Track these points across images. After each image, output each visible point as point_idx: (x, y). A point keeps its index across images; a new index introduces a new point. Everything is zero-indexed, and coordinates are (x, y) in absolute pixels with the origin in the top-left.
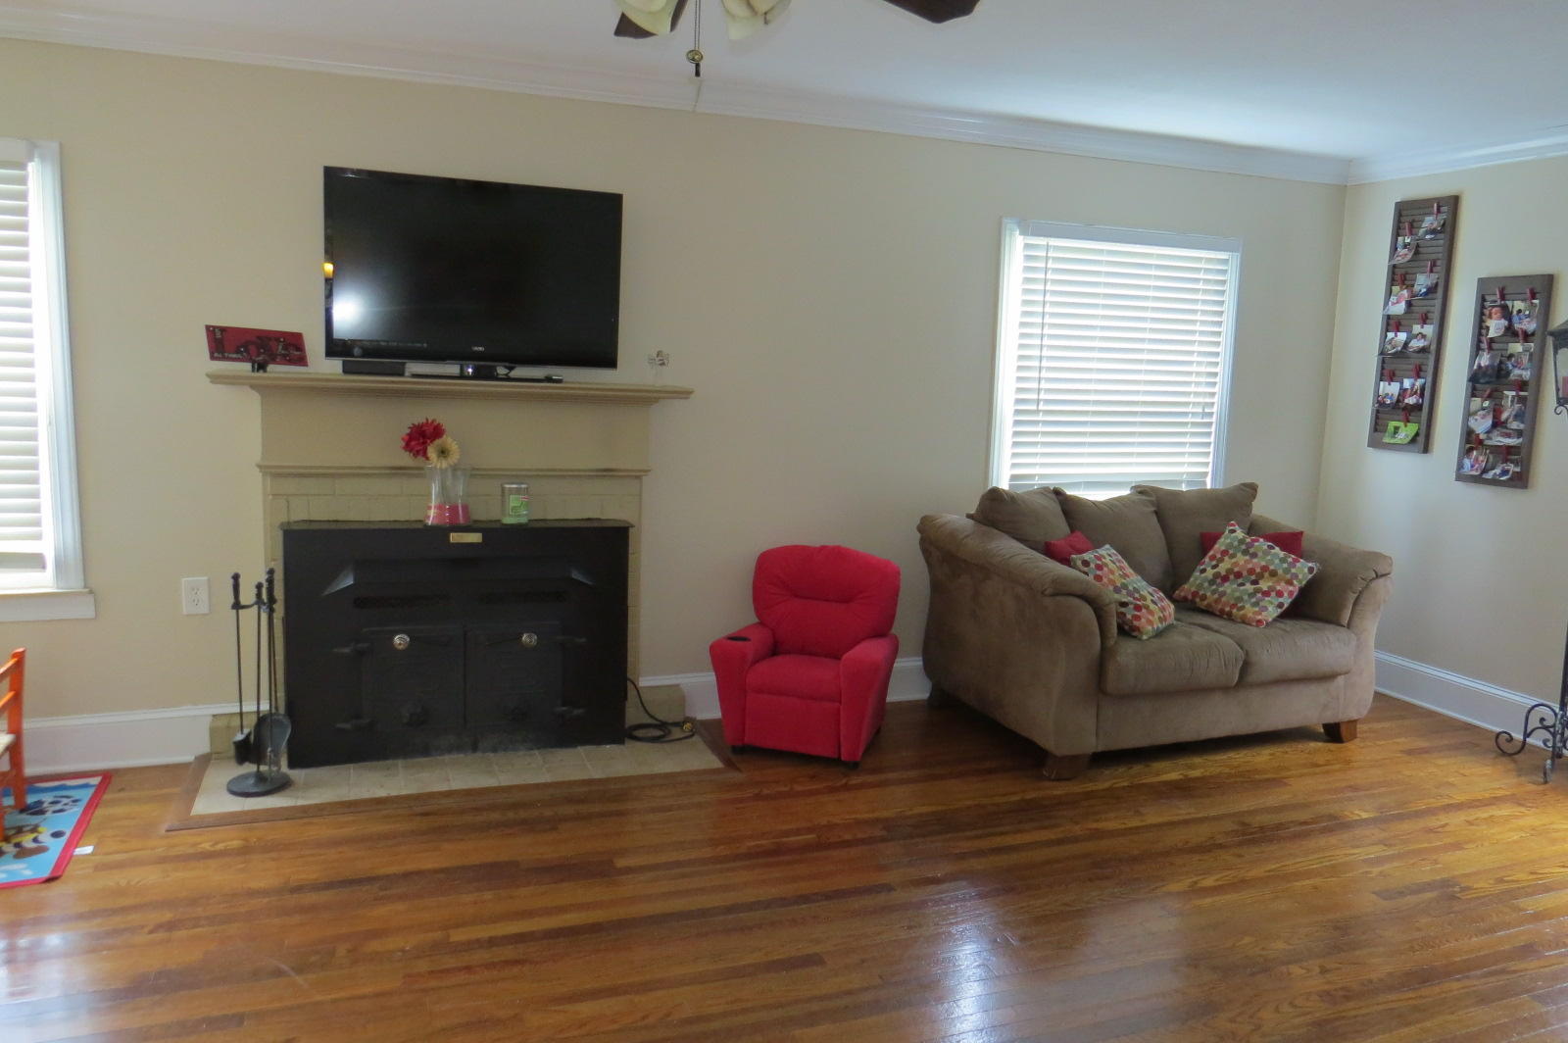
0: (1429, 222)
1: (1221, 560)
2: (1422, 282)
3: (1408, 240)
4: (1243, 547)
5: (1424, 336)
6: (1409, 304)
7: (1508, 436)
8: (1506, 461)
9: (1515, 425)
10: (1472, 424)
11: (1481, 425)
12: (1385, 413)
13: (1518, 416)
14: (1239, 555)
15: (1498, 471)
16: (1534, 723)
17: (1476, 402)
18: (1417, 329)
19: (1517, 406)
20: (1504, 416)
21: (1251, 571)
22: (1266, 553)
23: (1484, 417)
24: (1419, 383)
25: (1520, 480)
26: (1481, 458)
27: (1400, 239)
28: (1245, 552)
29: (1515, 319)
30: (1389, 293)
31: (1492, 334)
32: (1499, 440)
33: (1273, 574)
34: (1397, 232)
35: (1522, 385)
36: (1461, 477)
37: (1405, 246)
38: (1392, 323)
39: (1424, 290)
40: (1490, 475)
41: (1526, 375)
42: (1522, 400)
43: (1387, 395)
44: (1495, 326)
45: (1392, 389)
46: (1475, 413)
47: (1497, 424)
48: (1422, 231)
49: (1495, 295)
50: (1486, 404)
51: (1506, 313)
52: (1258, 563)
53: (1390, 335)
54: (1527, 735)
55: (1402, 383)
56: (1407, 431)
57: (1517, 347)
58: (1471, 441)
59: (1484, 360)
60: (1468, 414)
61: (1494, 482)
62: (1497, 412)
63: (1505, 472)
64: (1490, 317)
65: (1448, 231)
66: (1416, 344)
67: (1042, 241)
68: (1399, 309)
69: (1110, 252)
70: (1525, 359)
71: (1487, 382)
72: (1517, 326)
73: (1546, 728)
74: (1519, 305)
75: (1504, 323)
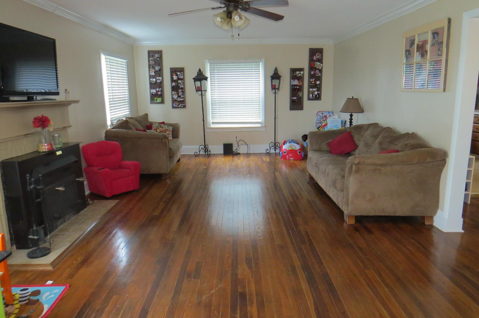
0: (156, 55)
1: (157, 130)
2: (157, 68)
3: (152, 59)
4: (160, 126)
5: (160, 80)
6: (155, 73)
7: (181, 98)
8: (181, 103)
9: (182, 96)
10: (174, 97)
11: (175, 97)
12: (153, 97)
13: (183, 95)
14: (160, 128)
15: (180, 105)
16: (200, 149)
17: (173, 92)
18: (158, 78)
19: (182, 93)
20: (180, 95)
21: (164, 131)
22: (164, 127)
23: (176, 95)
24: (160, 89)
25: (184, 107)
26: (177, 103)
27: (150, 59)
28: (161, 127)
29: (179, 76)
30: (149, 71)
31: (175, 79)
32: (179, 99)
33: (168, 130)
34: (149, 57)
35: (182, 88)
36: (173, 107)
37: (152, 60)
38: (151, 77)
39: (158, 70)
40: (179, 106)
41: (183, 86)
42: (183, 91)
43: (153, 92)
44: (175, 78)
45: (154, 91)
46: (174, 95)
47: (179, 96)
48: (156, 57)
49: (174, 71)
50: (176, 93)
51: (177, 75)
52: (164, 129)
53: (151, 79)
54: (200, 151)
55: (156, 90)
56: (159, 100)
57: (180, 81)
58: (174, 101)
59: (174, 84)
60: (172, 95)
61: (180, 107)
62: (178, 94)
63: (182, 105)
64: (174, 75)
65: (161, 57)
66: (158, 81)
67: (108, 57)
68: (153, 74)
69: (116, 60)
70: (182, 84)
71: (175, 89)
72: (179, 77)
73: (203, 149)
74: (179, 73)
75: (176, 77)
